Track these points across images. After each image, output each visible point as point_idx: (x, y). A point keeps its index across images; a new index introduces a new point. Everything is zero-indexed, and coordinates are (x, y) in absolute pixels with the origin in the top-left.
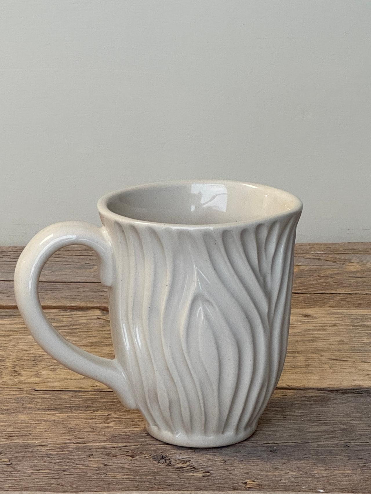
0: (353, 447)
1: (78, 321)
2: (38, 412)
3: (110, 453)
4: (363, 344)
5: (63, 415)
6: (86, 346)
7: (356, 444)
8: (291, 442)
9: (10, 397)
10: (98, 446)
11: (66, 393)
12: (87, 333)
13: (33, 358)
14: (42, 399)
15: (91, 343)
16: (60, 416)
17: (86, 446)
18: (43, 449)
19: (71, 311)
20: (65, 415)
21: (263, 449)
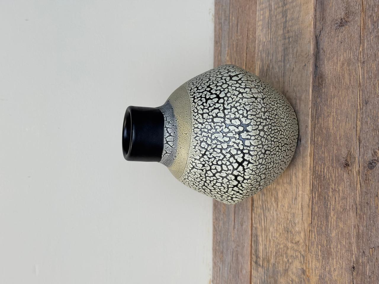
0: (364, 59)
1: (260, 205)
2: (330, 225)
3: (366, 192)
4: (280, 72)
5: (332, 213)
6: (277, 204)
7: (362, 57)
8: (359, 93)
9: (317, 238)
10: (359, 198)
11: (313, 208)
12: (269, 202)
13: (286, 232)
14: (318, 221)
15: (275, 201)
16: (333, 214)
17: (359, 204)
18: (361, 228)
19: (254, 207)
20: (332, 212)
21: (364, 108)
